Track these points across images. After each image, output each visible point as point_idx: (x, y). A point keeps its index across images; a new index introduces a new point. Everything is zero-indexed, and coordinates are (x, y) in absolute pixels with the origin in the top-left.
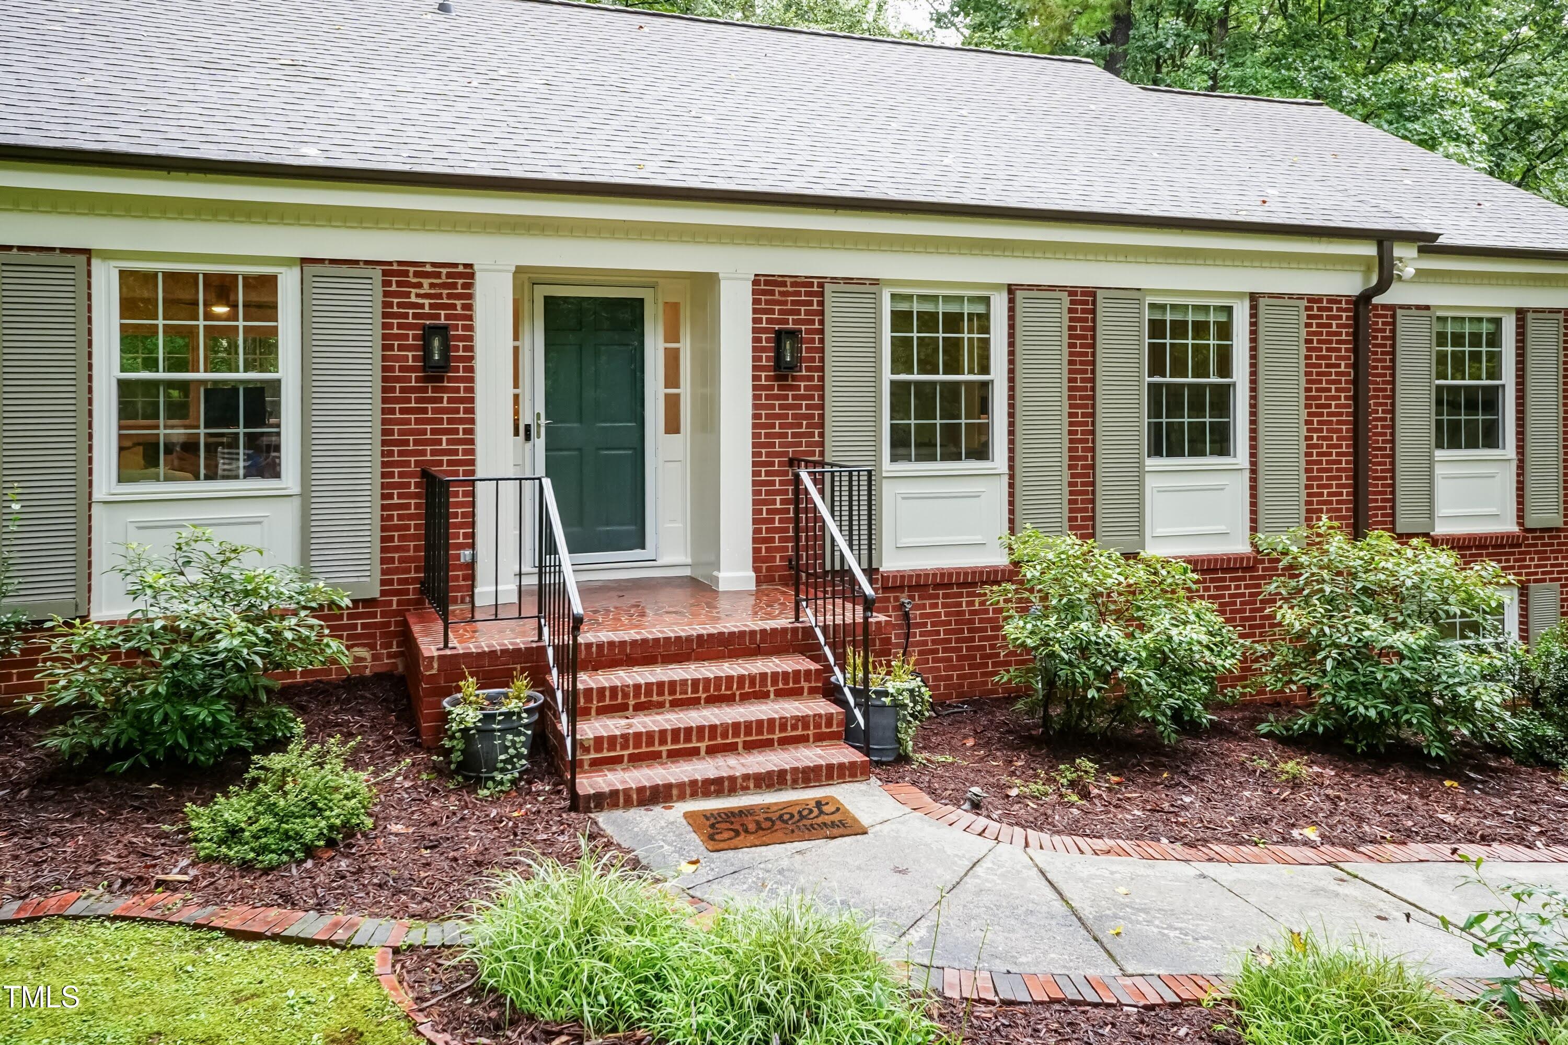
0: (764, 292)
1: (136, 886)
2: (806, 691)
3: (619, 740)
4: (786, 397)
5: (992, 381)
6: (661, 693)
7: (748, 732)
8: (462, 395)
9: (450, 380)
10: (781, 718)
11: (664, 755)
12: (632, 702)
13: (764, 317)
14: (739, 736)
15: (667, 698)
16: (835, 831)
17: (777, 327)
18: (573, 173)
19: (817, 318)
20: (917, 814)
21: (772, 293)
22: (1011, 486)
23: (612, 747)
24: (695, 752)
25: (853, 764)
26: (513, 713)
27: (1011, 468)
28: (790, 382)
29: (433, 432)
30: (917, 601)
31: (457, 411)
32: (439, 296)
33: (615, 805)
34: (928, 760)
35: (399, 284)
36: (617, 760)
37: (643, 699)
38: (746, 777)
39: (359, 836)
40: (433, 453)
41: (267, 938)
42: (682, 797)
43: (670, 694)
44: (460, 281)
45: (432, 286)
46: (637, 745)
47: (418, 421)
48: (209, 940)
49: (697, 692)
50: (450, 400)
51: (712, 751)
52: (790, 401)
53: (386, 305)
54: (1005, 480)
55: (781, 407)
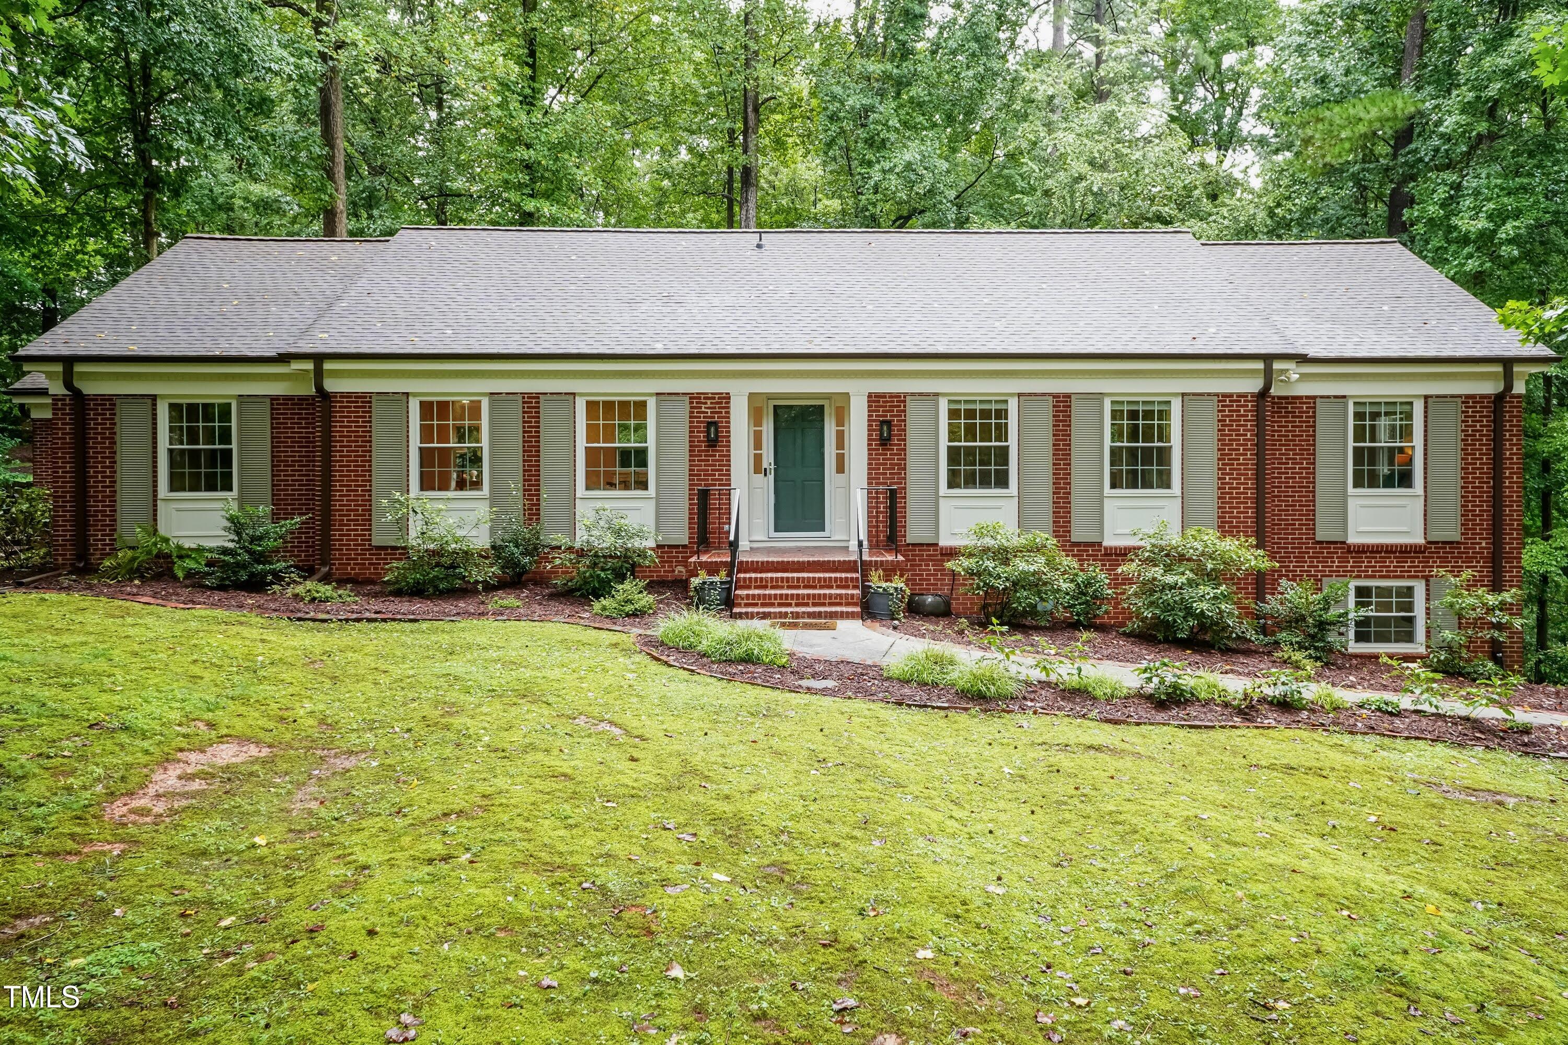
0: (874, 402)
2: (849, 586)
3: (757, 597)
4: (886, 454)
5: (1009, 445)
6: (782, 582)
8: (725, 453)
9: (720, 446)
10: (829, 594)
13: (874, 414)
14: (810, 600)
15: (786, 584)
17: (881, 419)
19: (902, 414)
21: (878, 402)
22: (1019, 502)
23: (754, 599)
24: (790, 604)
25: (854, 614)
26: (714, 583)
27: (1019, 493)
28: (888, 447)
29: (712, 470)
31: (723, 461)
32: (715, 408)
35: (697, 403)
36: (756, 604)
38: (804, 613)
40: (712, 480)
44: (724, 401)
45: (711, 403)
46: (764, 599)
47: (705, 466)
50: (720, 456)
51: (797, 604)
52: (888, 456)
53: (691, 412)
55: (883, 459)
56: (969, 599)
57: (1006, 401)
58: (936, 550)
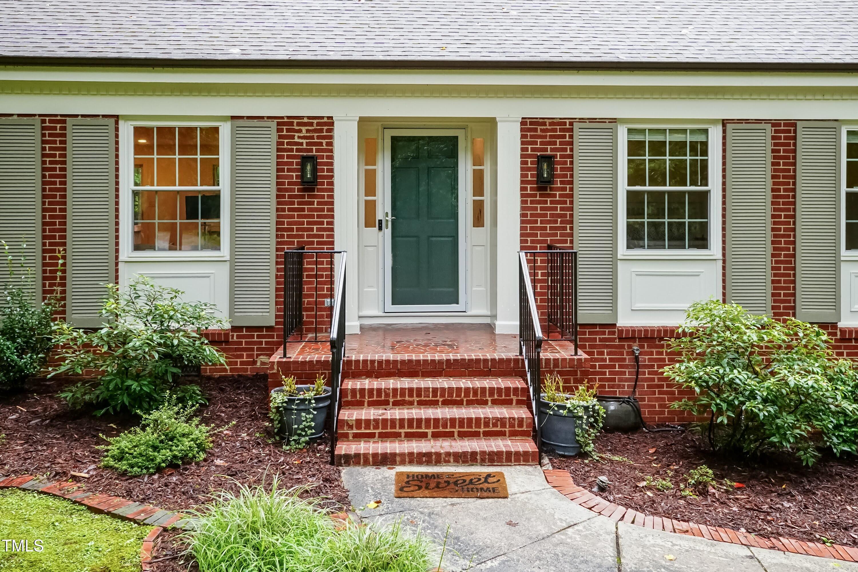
0: (529, 130)
1: (61, 477)
2: (514, 402)
3: (372, 423)
4: (546, 202)
5: (710, 191)
6: (411, 395)
7: (461, 425)
8: (326, 200)
9: (319, 190)
10: (485, 418)
11: (403, 435)
12: (391, 400)
13: (530, 147)
14: (455, 428)
15: (416, 399)
16: (485, 494)
17: (539, 154)
18: (396, 55)
19: (568, 147)
20: (554, 490)
21: (536, 130)
22: (724, 268)
23: (367, 427)
24: (424, 435)
25: (526, 453)
26: (306, 400)
27: (724, 255)
28: (548, 192)
29: (308, 223)
30: (646, 349)
31: (323, 210)
32: (312, 138)
33: (357, 463)
34: (601, 457)
35: (288, 130)
36: (371, 436)
37: (399, 398)
38: (448, 454)
39: (193, 464)
40: (308, 236)
41: (105, 513)
42: (403, 463)
43: (417, 396)
44: (325, 128)
45: (308, 131)
46: (385, 427)
47: (299, 216)
48: (78, 510)
49: (437, 397)
50: (319, 203)
51: (436, 436)
52: (549, 205)
53: (279, 143)
54: (720, 263)
55: (542, 209)
56: (657, 399)
57: (706, 131)
58: (614, 333)
